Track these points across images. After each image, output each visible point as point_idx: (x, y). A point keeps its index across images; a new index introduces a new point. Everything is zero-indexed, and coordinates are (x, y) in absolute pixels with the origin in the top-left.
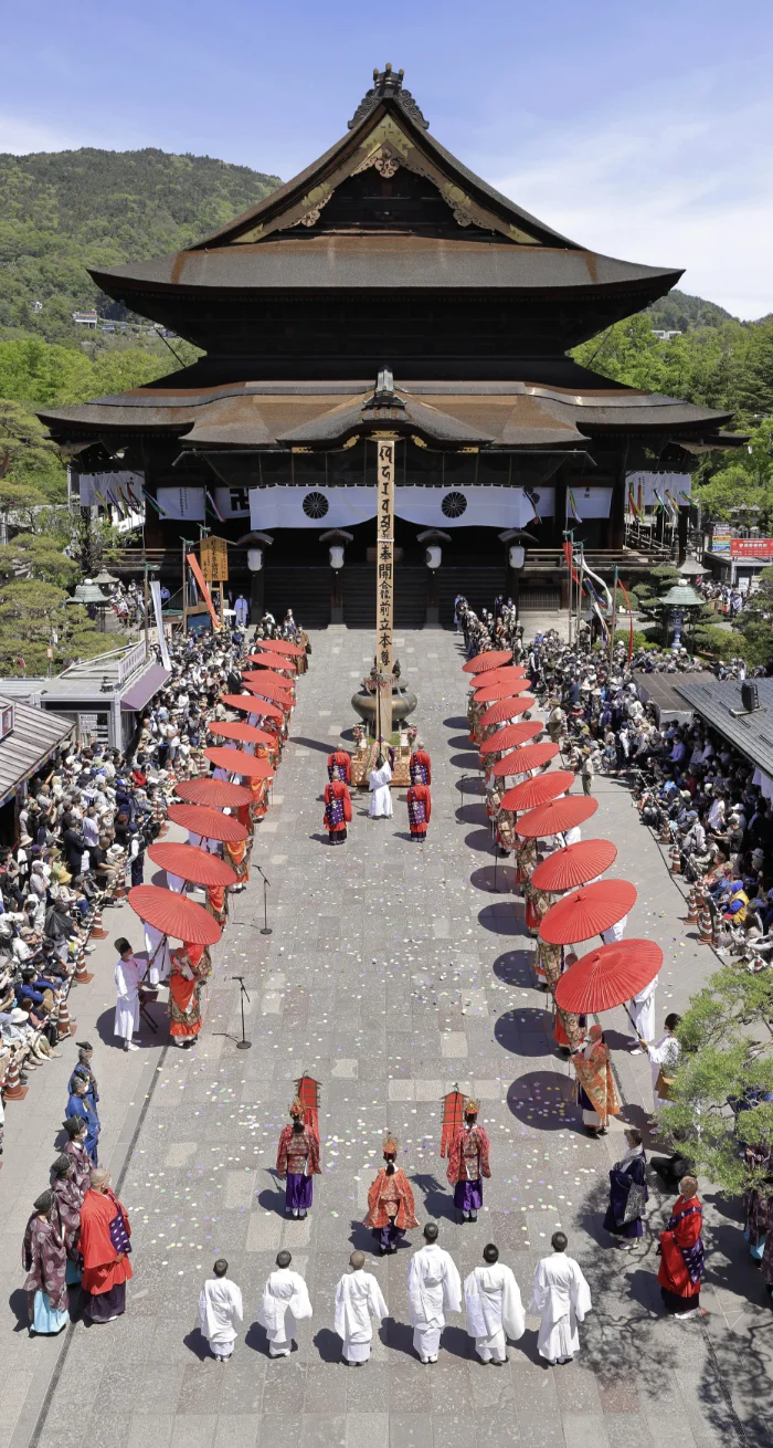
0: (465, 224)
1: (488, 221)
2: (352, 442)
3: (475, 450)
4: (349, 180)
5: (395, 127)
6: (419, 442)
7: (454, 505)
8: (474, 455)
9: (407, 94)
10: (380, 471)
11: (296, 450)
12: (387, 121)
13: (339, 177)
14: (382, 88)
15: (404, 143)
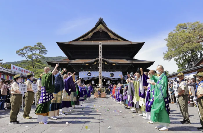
0: (112, 38)
1: (115, 38)
2: (95, 63)
3: (115, 64)
4: (95, 32)
5: (102, 25)
6: (106, 63)
7: (112, 75)
8: (114, 65)
9: (103, 21)
10: (99, 47)
11: (86, 64)
12: (101, 25)
13: (94, 32)
14: (100, 20)
15: (103, 28)
